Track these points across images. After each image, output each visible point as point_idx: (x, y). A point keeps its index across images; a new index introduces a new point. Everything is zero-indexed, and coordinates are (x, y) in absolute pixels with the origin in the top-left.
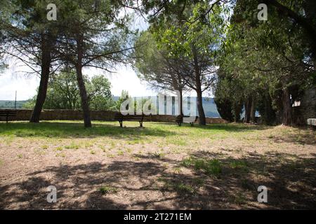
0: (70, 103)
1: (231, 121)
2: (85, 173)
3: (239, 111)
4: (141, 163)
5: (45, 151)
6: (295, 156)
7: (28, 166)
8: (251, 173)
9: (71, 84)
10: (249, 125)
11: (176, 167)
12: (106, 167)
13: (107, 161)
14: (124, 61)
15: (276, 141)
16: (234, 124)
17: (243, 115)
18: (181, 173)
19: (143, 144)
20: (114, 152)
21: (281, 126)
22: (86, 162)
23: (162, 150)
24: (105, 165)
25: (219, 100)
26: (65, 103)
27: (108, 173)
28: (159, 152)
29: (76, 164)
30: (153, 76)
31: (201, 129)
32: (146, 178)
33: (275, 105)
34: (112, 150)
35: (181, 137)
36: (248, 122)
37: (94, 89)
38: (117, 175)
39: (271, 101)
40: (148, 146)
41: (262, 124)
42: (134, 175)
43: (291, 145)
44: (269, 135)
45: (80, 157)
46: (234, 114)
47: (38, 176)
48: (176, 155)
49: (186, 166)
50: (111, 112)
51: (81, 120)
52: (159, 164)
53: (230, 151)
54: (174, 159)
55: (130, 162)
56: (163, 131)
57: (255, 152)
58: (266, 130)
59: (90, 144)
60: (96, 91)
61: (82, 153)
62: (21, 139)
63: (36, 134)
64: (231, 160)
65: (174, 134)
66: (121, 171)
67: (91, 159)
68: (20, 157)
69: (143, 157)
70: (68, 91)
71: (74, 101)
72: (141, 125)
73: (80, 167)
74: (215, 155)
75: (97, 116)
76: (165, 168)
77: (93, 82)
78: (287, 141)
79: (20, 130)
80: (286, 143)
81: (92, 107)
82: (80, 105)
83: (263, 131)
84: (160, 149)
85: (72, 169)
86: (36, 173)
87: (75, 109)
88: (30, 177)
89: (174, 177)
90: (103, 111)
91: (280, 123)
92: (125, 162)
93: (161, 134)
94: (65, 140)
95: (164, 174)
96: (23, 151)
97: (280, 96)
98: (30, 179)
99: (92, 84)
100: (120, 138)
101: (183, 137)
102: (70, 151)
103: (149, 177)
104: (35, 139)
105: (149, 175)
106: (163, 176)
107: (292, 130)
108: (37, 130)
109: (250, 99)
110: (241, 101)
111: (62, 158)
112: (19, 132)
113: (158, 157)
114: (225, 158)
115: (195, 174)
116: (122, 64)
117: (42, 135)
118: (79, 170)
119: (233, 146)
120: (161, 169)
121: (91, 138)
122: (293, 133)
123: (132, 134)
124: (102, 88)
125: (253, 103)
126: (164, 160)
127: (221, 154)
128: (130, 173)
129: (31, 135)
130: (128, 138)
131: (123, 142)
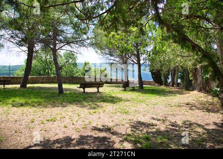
0: (48, 71)
1: (161, 85)
3: (166, 78)
4: (98, 137)
5: (32, 125)
6: (202, 126)
7: (22, 140)
9: (48, 57)
11: (122, 141)
12: (74, 142)
13: (75, 136)
14: (86, 46)
15: (191, 109)
16: (162, 87)
18: (124, 148)
19: (99, 113)
20: (80, 125)
21: (195, 92)
22: (61, 136)
23: (112, 121)
24: (74, 139)
25: (153, 70)
26: (45, 71)
28: (110, 125)
29: (55, 138)
30: (107, 52)
31: (140, 94)
33: (191, 77)
34: (79, 122)
35: (126, 103)
36: (173, 86)
37: (65, 61)
39: (189, 74)
40: (103, 117)
41: (182, 88)
43: (201, 113)
44: (186, 102)
45: (57, 131)
46: (163, 80)
48: (122, 127)
49: (128, 141)
50: (77, 78)
51: (56, 83)
52: (110, 139)
53: (158, 120)
54: (120, 132)
55: (91, 136)
57: (176, 122)
58: (185, 96)
59: (63, 114)
60: (67, 62)
61: (59, 126)
62: (15, 109)
63: (25, 104)
64: (158, 132)
65: (120, 100)
67: (64, 133)
68: (16, 132)
69: (100, 130)
71: (51, 69)
72: (98, 91)
73: (57, 141)
74: (148, 125)
75: (67, 80)
76: (114, 143)
77: (64, 56)
78: (198, 109)
79: (13, 99)
80: (197, 111)
81: (63, 73)
82: (55, 72)
83: (183, 96)
84: (110, 120)
85: (52, 144)
87: (52, 75)
90: (71, 77)
91: (195, 90)
92: (87, 136)
93: (112, 100)
94: (46, 109)
96: (17, 125)
97: (196, 71)
99: (64, 58)
100: (84, 106)
102: (50, 124)
107: (202, 97)
108: (26, 98)
110: (168, 71)
111: (45, 132)
112: (14, 101)
113: (108, 130)
114: (154, 130)
117: (29, 104)
118: (56, 145)
119: (161, 114)
120: (111, 144)
121: (64, 106)
122: (203, 99)
123: (92, 101)
124: (70, 61)
125: (176, 73)
126: (113, 133)
127: (152, 125)
129: (22, 105)
130: (89, 107)
131: (86, 111)
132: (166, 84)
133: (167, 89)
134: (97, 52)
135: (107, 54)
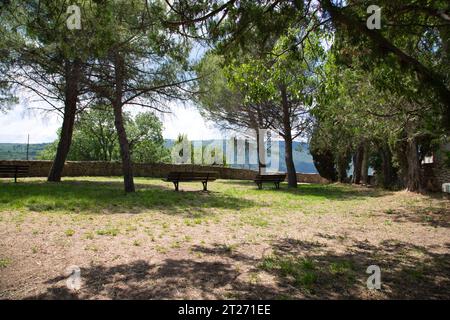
0: (105, 152)
1: (334, 180)
2: (126, 280)
3: (344, 167)
4: (204, 264)
5: (69, 240)
6: (422, 249)
7: (47, 266)
8: (359, 283)
9: (105, 124)
10: (358, 188)
11: (254, 270)
12: (155, 270)
13: (157, 260)
14: (182, 97)
15: (396, 220)
16: (337, 185)
17: (351, 173)
18: (260, 283)
19: (207, 224)
20: (166, 242)
21: (405, 192)
22: (127, 260)
23: (234, 237)
24: (154, 266)
25: (317, 150)
26: (98, 151)
27: (158, 281)
28: (230, 243)
29: (114, 264)
30: (223, 114)
31: (290, 195)
32: (211, 292)
33: (396, 161)
34: (164, 238)
35: (262, 209)
36: (357, 183)
37: (139, 131)
38: (171, 286)
39: (390, 156)
40: (214, 230)
41: (378, 186)
42: (195, 285)
43: (418, 228)
44: (387, 208)
45: (119, 252)
46: (337, 170)
47: (60, 284)
48: (254, 247)
49: (266, 271)
50: (162, 165)
51: (119, 175)
52: (229, 266)
53: (330, 238)
54: (250, 255)
55: (189, 262)
56: (236, 200)
57: (366, 241)
58: (383, 199)
59: (133, 225)
60: (142, 134)
61: (122, 243)
62: (36, 215)
63: (57, 206)
64: (331, 257)
65: (251, 204)
66: (176, 279)
67: (134, 255)
68: (35, 252)
69: (208, 251)
70: (101, 135)
71: (111, 148)
72: (205, 189)
73: (119, 269)
74: (309, 246)
75: (143, 171)
76: (237, 273)
77: (137, 121)
78: (412, 220)
79: (33, 198)
80: (409, 224)
81: (135, 156)
82: (118, 154)
83: (380, 199)
84: (230, 236)
85: (108, 273)
86: (57, 279)
87: (112, 161)
88: (50, 286)
89: (250, 290)
90: (150, 164)
91: (404, 188)
92: (182, 261)
93: (234, 204)
94: (98, 216)
95: (237, 286)
96: (38, 240)
97: (404, 148)
98: (49, 290)
99: (136, 125)
100: (175, 213)
101: (264, 210)
102: (105, 240)
103: (216, 290)
104: (56, 215)
105: (216, 286)
106: (235, 288)
107: (420, 200)
108: (58, 197)
109: (361, 150)
110: (348, 152)
111: (93, 253)
112: (34, 202)
113: (226, 251)
114: (322, 253)
115: (279, 285)
116: (179, 100)
117: (65, 208)
118: (117, 275)
119: (335, 229)
120: (232, 275)
121: (134, 212)
122: (421, 204)
123: (192, 205)
124: (150, 131)
125: (364, 157)
126: (236, 257)
127: (318, 245)
128: (189, 282)
129: (49, 208)
130: (186, 214)
131: (180, 220)
132: (344, 179)
133: (347, 188)
134: (203, 114)
135: (223, 118)
